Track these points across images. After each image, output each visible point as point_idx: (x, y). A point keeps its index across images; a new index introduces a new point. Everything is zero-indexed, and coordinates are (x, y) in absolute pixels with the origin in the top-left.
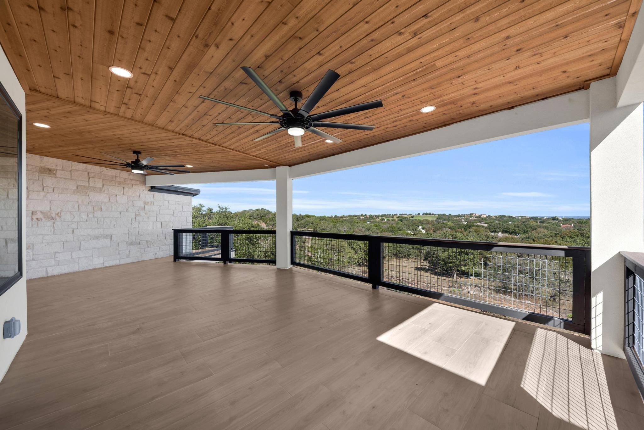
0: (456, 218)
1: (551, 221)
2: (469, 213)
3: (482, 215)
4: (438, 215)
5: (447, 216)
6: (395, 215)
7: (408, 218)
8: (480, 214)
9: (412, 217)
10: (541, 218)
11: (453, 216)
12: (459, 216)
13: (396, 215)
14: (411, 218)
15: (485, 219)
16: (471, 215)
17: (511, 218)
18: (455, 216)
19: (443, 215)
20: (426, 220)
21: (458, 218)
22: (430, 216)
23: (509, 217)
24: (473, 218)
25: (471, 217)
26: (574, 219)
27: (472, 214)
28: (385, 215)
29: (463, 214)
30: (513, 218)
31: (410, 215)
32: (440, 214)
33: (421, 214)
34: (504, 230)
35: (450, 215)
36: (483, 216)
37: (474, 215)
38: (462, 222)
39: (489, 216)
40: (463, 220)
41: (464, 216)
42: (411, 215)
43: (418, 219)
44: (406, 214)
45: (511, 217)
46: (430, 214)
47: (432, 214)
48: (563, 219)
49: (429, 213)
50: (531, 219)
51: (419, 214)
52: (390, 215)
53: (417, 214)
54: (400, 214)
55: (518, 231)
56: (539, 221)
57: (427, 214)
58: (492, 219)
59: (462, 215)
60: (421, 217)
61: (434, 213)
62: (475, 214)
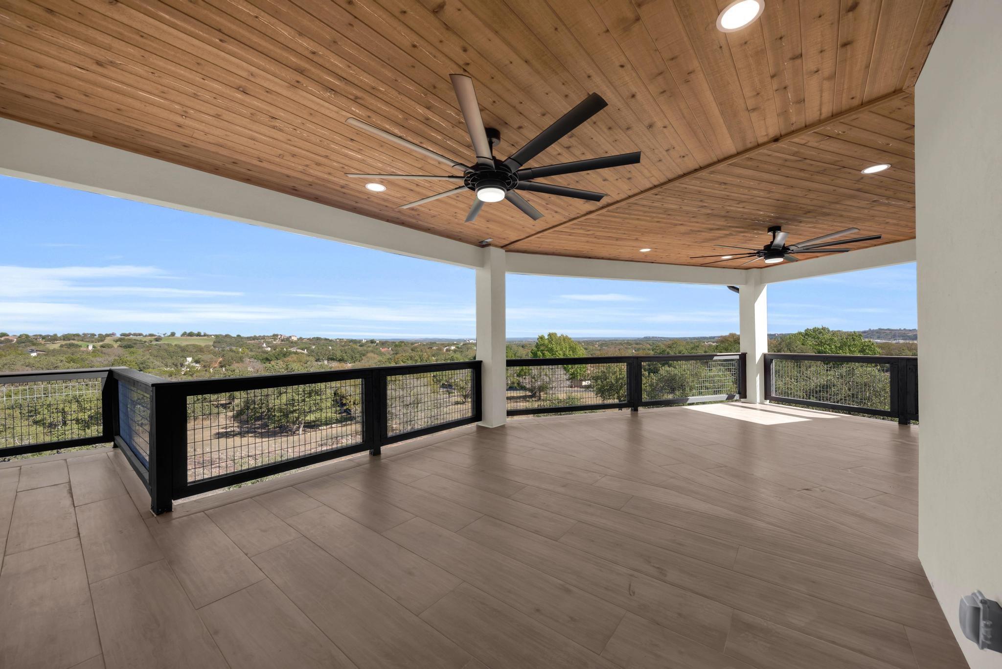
0: (250, 342)
1: (370, 344)
2: (272, 334)
3: (291, 337)
4: (216, 336)
5: (234, 337)
6: (107, 335)
7: (145, 342)
8: (288, 335)
9: (157, 340)
10: (360, 341)
11: (245, 338)
12: (255, 338)
13: (113, 334)
14: (154, 343)
15: (296, 343)
16: (275, 336)
17: (328, 342)
18: (248, 338)
19: (226, 336)
20: (194, 346)
21: (253, 341)
22: (198, 337)
23: (326, 339)
24: (277, 342)
25: (275, 340)
26: (389, 342)
27: (277, 335)
28: (78, 335)
29: (262, 335)
30: (331, 341)
31: (151, 335)
32: (220, 335)
33: (178, 335)
34: (330, 357)
35: (238, 336)
36: (293, 338)
37: (279, 336)
38: (263, 347)
39: (301, 338)
40: (265, 345)
41: (264, 338)
42: (155, 336)
43: (173, 344)
44: (140, 335)
45: (328, 339)
46: (199, 335)
47: (202, 334)
48: (380, 342)
49: (196, 332)
50: (350, 342)
51: (173, 334)
52: (93, 335)
53: (169, 334)
54: (123, 335)
55: (346, 357)
56: (359, 345)
57: (191, 334)
58: (305, 343)
59: (260, 336)
60: (178, 339)
61: (208, 333)
62: (281, 335)
